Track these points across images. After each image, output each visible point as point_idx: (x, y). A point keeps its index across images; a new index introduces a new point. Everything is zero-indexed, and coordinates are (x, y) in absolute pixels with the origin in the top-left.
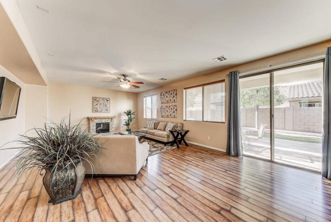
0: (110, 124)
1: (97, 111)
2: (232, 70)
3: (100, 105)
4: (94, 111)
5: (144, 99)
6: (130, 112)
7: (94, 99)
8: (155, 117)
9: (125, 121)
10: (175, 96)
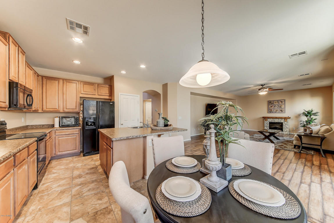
0: (284, 124)
1: (271, 112)
3: (275, 107)
7: (269, 102)
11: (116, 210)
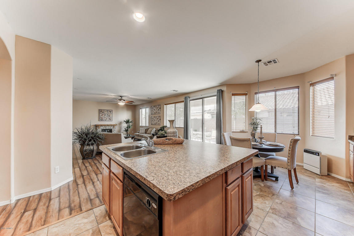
0: (113, 130)
1: (102, 120)
2: (186, 96)
3: (105, 115)
4: (100, 120)
5: (140, 110)
6: (128, 121)
7: (100, 111)
8: (147, 125)
9: (124, 128)
10: (160, 110)
11: (268, 206)
